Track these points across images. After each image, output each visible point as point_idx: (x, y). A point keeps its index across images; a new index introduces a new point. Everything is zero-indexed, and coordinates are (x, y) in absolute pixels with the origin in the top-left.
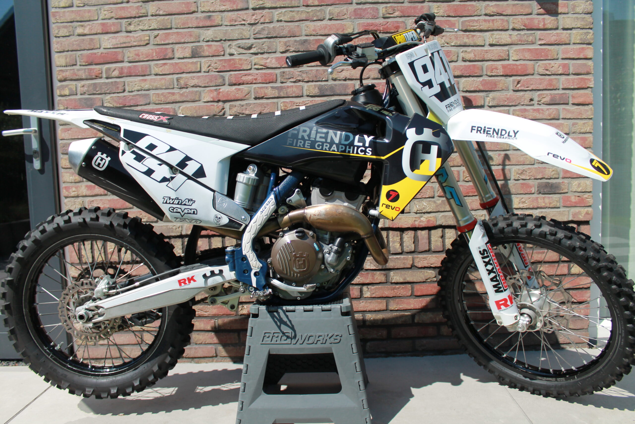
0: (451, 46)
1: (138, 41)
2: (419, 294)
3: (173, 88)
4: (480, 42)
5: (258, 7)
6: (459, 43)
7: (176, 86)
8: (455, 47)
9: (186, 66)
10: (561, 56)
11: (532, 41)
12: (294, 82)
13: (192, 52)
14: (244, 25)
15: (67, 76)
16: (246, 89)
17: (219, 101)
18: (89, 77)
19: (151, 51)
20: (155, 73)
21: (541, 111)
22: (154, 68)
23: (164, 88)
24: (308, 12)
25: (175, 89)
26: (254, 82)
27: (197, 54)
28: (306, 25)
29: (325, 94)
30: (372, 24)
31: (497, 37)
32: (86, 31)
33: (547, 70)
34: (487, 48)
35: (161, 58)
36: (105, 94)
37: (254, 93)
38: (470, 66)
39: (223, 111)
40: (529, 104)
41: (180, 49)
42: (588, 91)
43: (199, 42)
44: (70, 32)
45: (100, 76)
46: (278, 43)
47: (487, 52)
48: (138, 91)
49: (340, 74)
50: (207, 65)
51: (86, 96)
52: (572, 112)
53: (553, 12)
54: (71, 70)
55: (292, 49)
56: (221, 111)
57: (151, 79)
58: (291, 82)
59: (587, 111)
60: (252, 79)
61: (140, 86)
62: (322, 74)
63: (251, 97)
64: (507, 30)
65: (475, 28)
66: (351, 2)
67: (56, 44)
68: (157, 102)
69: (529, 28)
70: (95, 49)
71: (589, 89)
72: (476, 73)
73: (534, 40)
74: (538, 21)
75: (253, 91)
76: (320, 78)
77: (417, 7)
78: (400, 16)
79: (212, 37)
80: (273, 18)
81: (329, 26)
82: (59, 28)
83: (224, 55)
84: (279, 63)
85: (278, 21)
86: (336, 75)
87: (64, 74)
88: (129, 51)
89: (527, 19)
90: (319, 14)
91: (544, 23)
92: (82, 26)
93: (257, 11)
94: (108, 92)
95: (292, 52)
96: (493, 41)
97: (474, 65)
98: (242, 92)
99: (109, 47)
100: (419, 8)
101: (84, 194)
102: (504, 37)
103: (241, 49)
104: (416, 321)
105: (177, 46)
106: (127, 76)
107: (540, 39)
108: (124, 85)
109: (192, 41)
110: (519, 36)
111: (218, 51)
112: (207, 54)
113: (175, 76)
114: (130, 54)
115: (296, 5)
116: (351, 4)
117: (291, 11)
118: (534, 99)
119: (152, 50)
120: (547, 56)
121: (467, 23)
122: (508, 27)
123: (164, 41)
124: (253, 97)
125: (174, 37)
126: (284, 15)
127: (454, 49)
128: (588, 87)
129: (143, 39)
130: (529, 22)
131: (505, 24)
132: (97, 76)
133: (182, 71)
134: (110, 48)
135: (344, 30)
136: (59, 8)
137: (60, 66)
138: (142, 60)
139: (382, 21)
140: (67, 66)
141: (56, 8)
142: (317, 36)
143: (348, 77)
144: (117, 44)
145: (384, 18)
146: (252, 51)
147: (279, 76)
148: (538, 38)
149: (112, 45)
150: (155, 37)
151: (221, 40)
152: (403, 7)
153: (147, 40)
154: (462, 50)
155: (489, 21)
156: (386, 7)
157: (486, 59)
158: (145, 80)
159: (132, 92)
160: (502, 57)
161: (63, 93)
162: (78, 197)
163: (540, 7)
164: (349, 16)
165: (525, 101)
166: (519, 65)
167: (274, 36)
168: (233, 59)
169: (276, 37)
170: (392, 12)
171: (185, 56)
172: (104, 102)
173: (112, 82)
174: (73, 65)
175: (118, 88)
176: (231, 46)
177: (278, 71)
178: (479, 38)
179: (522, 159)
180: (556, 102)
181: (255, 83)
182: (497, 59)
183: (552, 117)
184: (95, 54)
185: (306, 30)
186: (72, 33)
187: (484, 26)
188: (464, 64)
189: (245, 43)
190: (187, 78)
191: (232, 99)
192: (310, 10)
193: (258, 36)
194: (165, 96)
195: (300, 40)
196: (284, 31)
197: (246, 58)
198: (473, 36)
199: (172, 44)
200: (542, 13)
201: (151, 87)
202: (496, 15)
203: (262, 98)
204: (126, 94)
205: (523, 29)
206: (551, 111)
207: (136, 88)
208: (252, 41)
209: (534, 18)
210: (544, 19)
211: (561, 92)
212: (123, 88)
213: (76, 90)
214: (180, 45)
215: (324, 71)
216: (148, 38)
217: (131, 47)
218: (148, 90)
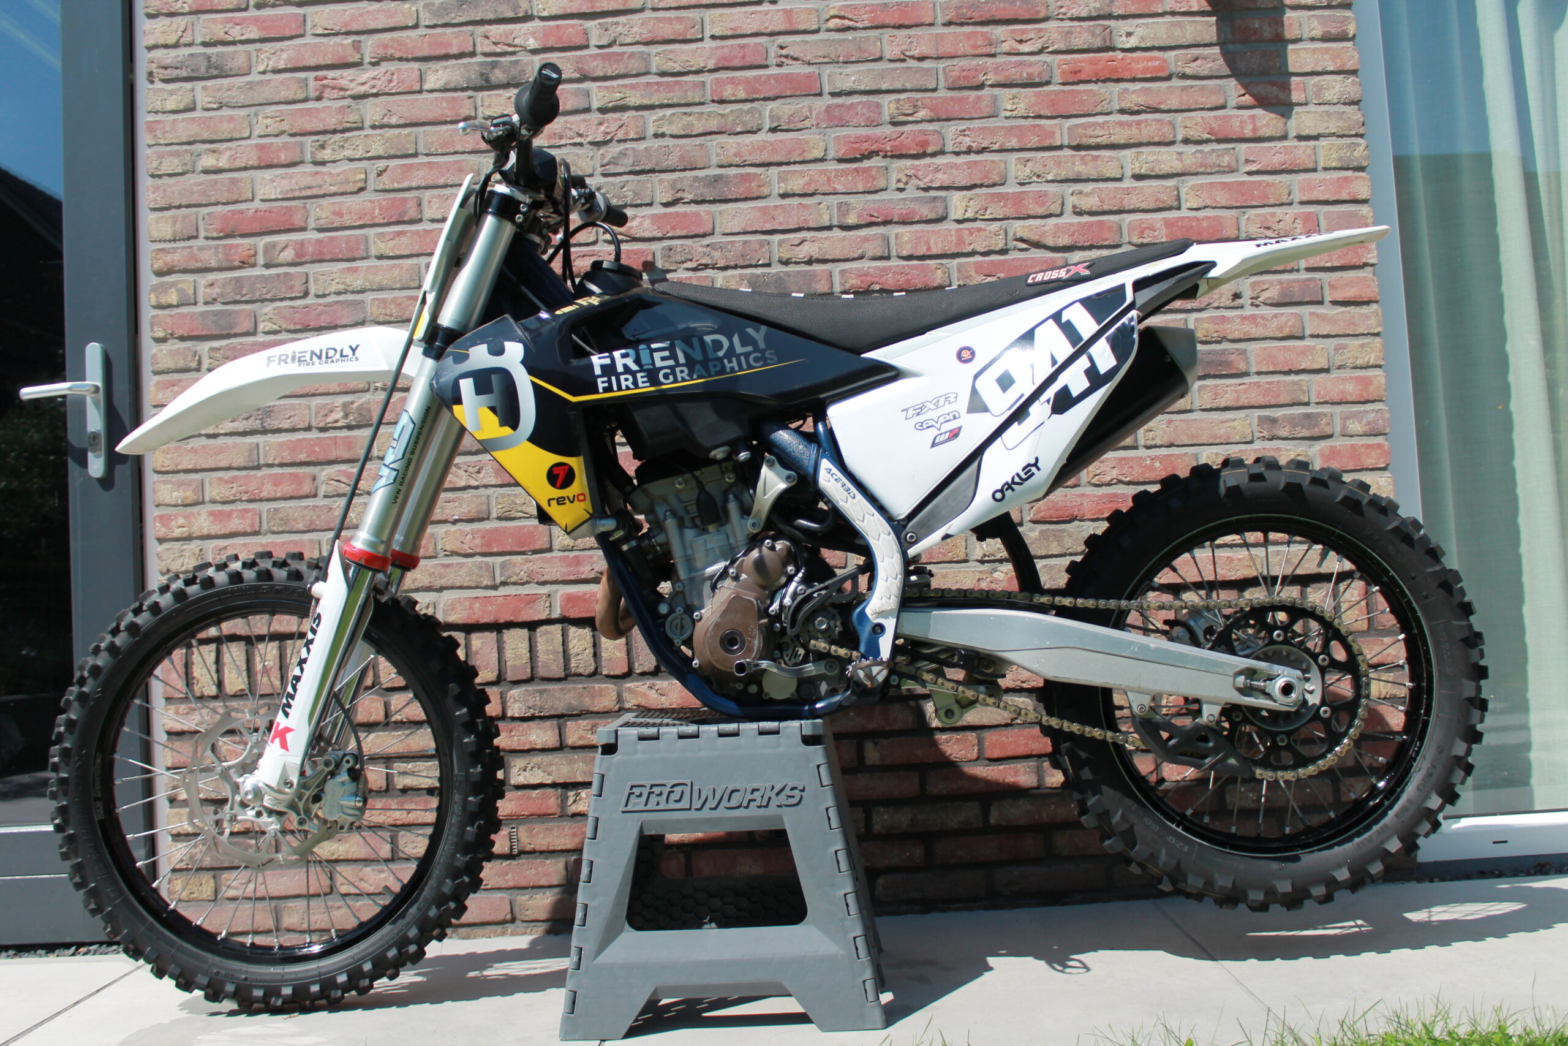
0: (1048, 182)
1: (341, 184)
2: (996, 754)
4: (1111, 171)
5: (610, 105)
6: (1063, 174)
8: (1056, 184)
10: (1297, 197)
11: (1229, 166)
12: (695, 269)
14: (581, 144)
15: (176, 263)
18: (225, 264)
19: (369, 204)
20: (378, 254)
21: (1259, 320)
22: (375, 242)
23: (398, 286)
24: (722, 116)
28: (718, 144)
30: (867, 139)
31: (1150, 158)
32: (223, 163)
33: (1268, 228)
34: (1128, 183)
35: (392, 220)
36: (262, 301)
38: (1091, 224)
40: (1232, 305)
41: (435, 200)
42: (1366, 273)
44: (186, 164)
45: (252, 260)
46: (657, 184)
47: (1128, 192)
48: (339, 293)
49: (797, 249)
51: (218, 307)
52: (1333, 321)
53: (1274, 101)
54: (185, 248)
55: (688, 197)
57: (369, 267)
58: (688, 269)
59: (1367, 318)
61: (344, 283)
62: (756, 252)
64: (1171, 143)
65: (1099, 140)
66: (818, 91)
67: (153, 193)
68: (381, 319)
69: (1220, 136)
70: (241, 202)
71: (1370, 269)
72: (1106, 240)
73: (1234, 164)
74: (1241, 122)
76: (751, 259)
77: (968, 97)
78: (928, 118)
80: (644, 130)
81: (771, 144)
82: (160, 156)
84: (659, 229)
85: (656, 136)
86: (787, 252)
87: (168, 258)
88: (319, 206)
89: (1215, 118)
90: (747, 118)
91: (1254, 125)
92: (214, 151)
93: (609, 116)
94: (268, 297)
95: (689, 203)
96: (1141, 168)
97: (1101, 222)
99: (273, 197)
100: (971, 99)
101: (205, 532)
102: (1167, 159)
104: (992, 821)
105: (428, 194)
106: (313, 262)
107: (1247, 161)
108: (307, 282)
110: (1198, 155)
114: (320, 212)
115: (697, 100)
116: (820, 94)
117: (685, 114)
118: (1243, 294)
119: (372, 202)
120: (1266, 197)
121: (1081, 131)
122: (1175, 137)
123: (399, 183)
125: (422, 173)
126: (671, 123)
127: (1052, 188)
128: (1365, 265)
129: (351, 179)
130: (1219, 125)
131: (1166, 129)
132: (243, 262)
134: (276, 200)
135: (804, 152)
136: (164, 113)
137: (160, 241)
138: (348, 225)
139: (889, 130)
140: (175, 240)
141: (156, 113)
142: (744, 166)
143: (816, 256)
144: (292, 190)
145: (894, 124)
147: (658, 256)
148: (1242, 159)
149: (281, 192)
150: (379, 175)
152: (935, 98)
153: (360, 180)
154: (1071, 190)
155: (1129, 125)
156: (899, 100)
157: (1127, 208)
158: (356, 270)
159: (324, 296)
160: (1164, 202)
161: (164, 300)
162: (189, 538)
163: (1243, 92)
164: (814, 123)
165: (1223, 300)
166: (1203, 220)
167: (648, 168)
169: (652, 171)
170: (911, 112)
172: (261, 319)
173: (278, 275)
174: (190, 238)
175: (292, 287)
177: (656, 246)
178: (1108, 162)
179: (1223, 431)
180: (1294, 300)
182: (1152, 206)
183: (1286, 332)
184: (242, 212)
185: (718, 155)
186: (189, 167)
187: (1119, 137)
188: (1076, 219)
192: (727, 111)
193: (612, 169)
194: (399, 305)
195: (706, 176)
196: (670, 157)
198: (1096, 158)
199: (418, 188)
200: (1248, 104)
201: (368, 285)
202: (1146, 112)
204: (310, 300)
205: (1207, 141)
206: (1284, 319)
207: (333, 288)
208: (598, 180)
209: (1231, 116)
210: (1253, 117)
211: (1304, 276)
212: (303, 288)
213: (195, 294)
214: (435, 192)
215: (762, 244)
216: (363, 176)
217: (324, 196)
218: (362, 291)
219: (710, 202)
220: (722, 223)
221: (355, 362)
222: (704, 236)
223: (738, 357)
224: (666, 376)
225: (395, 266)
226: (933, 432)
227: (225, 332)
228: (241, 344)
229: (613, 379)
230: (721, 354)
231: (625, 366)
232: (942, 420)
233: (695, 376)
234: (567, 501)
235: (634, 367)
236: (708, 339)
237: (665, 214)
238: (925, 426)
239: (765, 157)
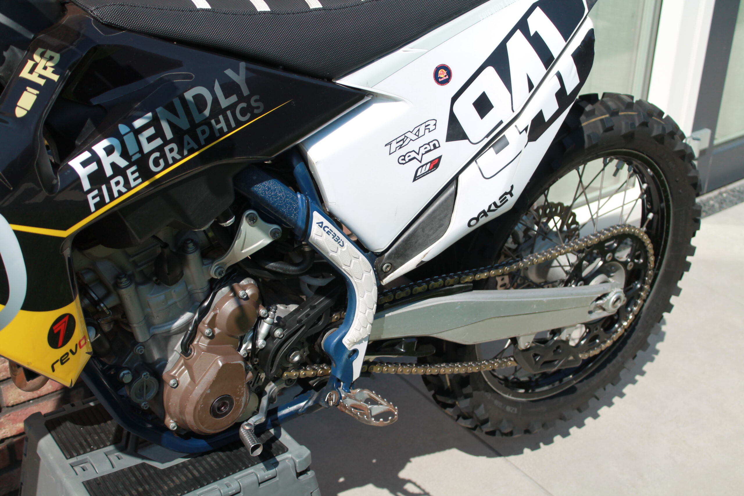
223: (223, 112)
224: (156, 163)
226: (415, 164)
229: (104, 188)
230: (207, 112)
231: (114, 165)
232: (423, 151)
233: (186, 153)
234: (70, 355)
235: (122, 163)
236: (189, 95)
238: (407, 159)
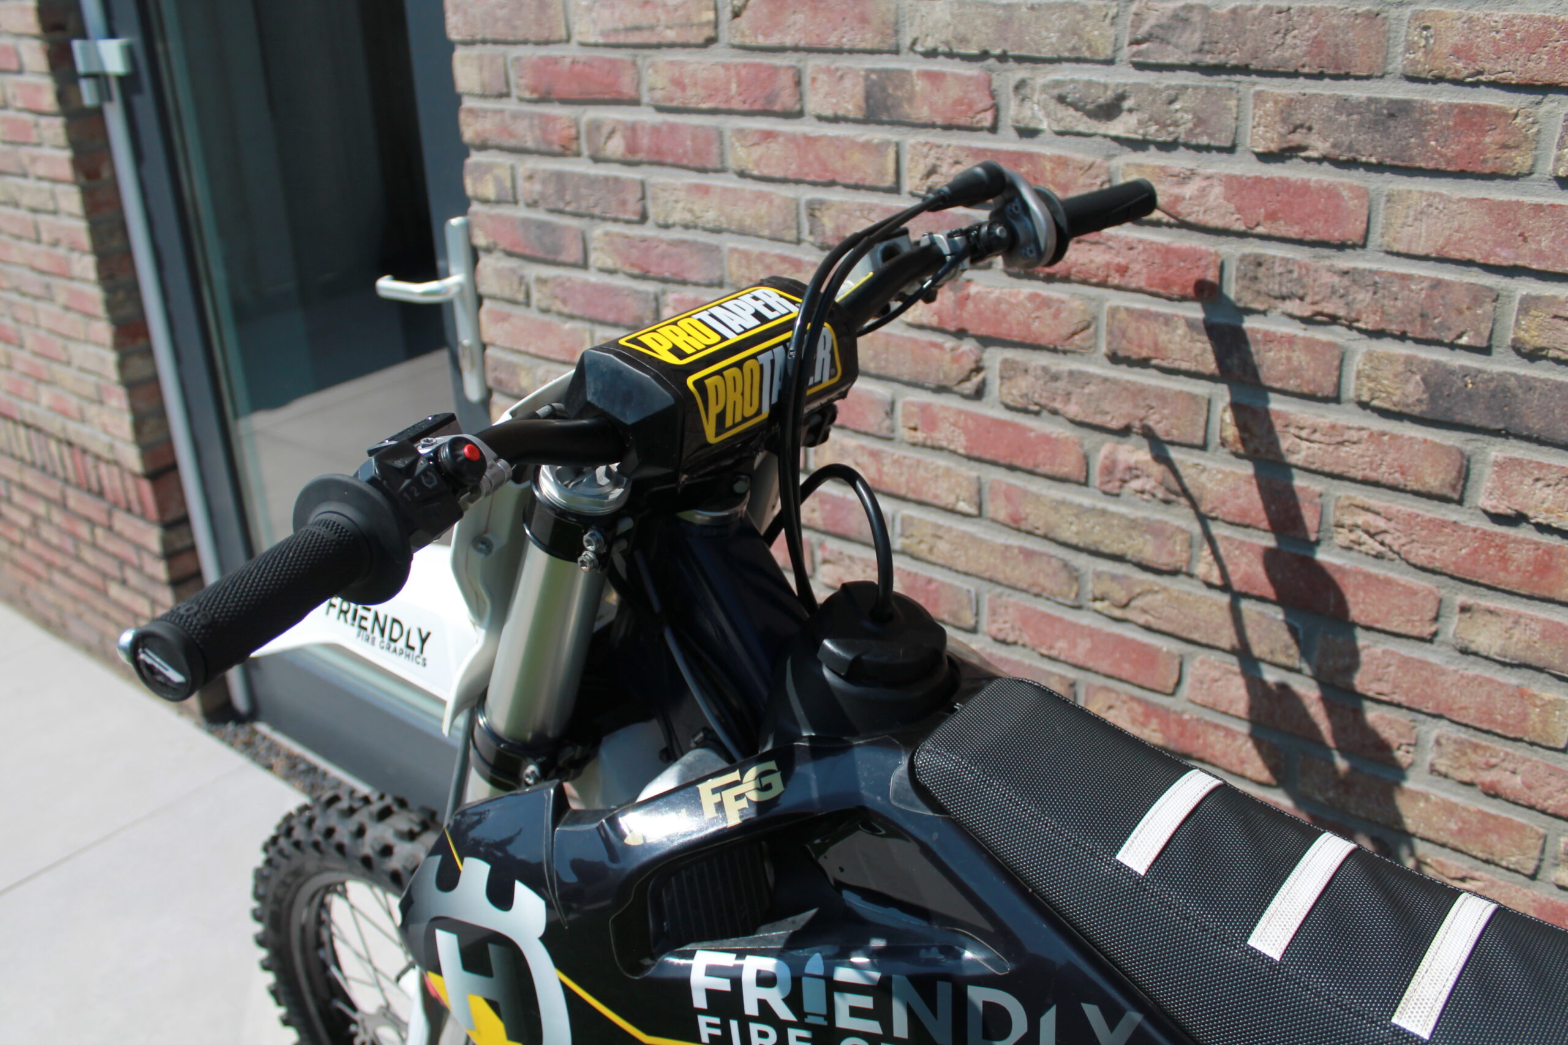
1: (682, 26)
3: (799, 242)
7: (805, 234)
9: (843, 157)
12: (1308, 321)
13: (868, 96)
15: (487, 133)
16: (1076, 304)
17: (961, 334)
18: (543, 147)
19: (721, 72)
20: (738, 168)
22: (732, 145)
23: (766, 233)
25: (804, 245)
26: (1115, 280)
27: (887, 109)
28: (1416, 16)
29: (1458, 418)
35: (757, 107)
36: (592, 217)
37: (1110, 332)
39: (976, 379)
41: (823, 77)
43: (896, 52)
45: (575, 146)
46: (1250, 103)
48: (686, 227)
50: (922, 168)
51: (540, 215)
54: (497, 111)
55: (1319, 146)
56: (967, 378)
57: (725, 190)
58: (1291, 316)
60: (1108, 265)
61: (691, 211)
62: (1460, 312)
63: (1095, 346)
70: (555, 42)
75: (1104, 319)
76: (1444, 326)
79: (948, 34)
83: (993, 129)
84: (1239, 210)
86: (1541, 328)
87: (480, 123)
88: (653, 65)
94: (597, 211)
95: (1320, 161)
98: (1056, 316)
99: (592, 39)
103: (1071, 111)
105: (812, 64)
106: (651, 163)
108: (643, 198)
109: (869, 47)
111: (970, 106)
112: (924, 113)
113: (807, 194)
114: (656, 75)
119: (726, 67)
123: (766, 35)
124: (1103, 348)
125: (800, 18)
129: (695, 20)
132: (564, 147)
133: (828, 177)
134: (596, 45)
138: (692, 105)
140: (484, 94)
142: (1475, 85)
144: (616, 31)
146: (1120, 127)
147: (1231, 272)
149: (603, 34)
150: (736, 15)
151: (984, 55)
153: (708, 23)
158: (705, 190)
159: (666, 226)
161: (483, 191)
167: (1234, 60)
168: (1030, 157)
169: (1243, 70)
171: (841, 113)
172: (591, 246)
173: (606, 179)
174: (501, 95)
175: (624, 203)
176: (1026, 91)
177: (1231, 250)
181: (1117, 288)
184: (555, 61)
185: (1410, 47)
189: (1089, 84)
190: (843, 211)
191: (1016, 336)
193: (1153, 53)
195: (1370, 100)
196: (1289, 40)
197: (1089, 159)
199: (796, 49)
201: (724, 223)
203: (1144, 363)
204: (648, 231)
207: (679, 216)
208: (1122, 76)
212: (638, 207)
213: (514, 187)
214: (822, 61)
215: (1478, 295)
216: (710, 15)
217: (658, 46)
218: (717, 231)
219: (1369, 167)
220: (1388, 225)
221: (420, 666)
222: (1341, 246)
225: (760, 196)
227: (550, 257)
228: (569, 279)
237: (1258, 180)
239: (1540, 69)
